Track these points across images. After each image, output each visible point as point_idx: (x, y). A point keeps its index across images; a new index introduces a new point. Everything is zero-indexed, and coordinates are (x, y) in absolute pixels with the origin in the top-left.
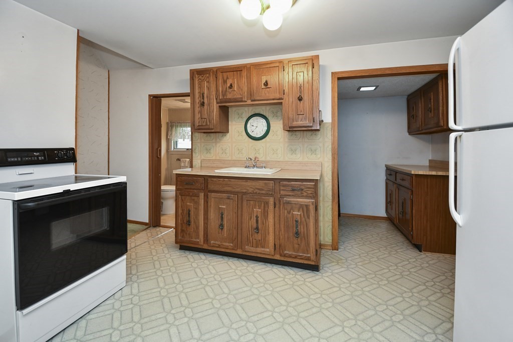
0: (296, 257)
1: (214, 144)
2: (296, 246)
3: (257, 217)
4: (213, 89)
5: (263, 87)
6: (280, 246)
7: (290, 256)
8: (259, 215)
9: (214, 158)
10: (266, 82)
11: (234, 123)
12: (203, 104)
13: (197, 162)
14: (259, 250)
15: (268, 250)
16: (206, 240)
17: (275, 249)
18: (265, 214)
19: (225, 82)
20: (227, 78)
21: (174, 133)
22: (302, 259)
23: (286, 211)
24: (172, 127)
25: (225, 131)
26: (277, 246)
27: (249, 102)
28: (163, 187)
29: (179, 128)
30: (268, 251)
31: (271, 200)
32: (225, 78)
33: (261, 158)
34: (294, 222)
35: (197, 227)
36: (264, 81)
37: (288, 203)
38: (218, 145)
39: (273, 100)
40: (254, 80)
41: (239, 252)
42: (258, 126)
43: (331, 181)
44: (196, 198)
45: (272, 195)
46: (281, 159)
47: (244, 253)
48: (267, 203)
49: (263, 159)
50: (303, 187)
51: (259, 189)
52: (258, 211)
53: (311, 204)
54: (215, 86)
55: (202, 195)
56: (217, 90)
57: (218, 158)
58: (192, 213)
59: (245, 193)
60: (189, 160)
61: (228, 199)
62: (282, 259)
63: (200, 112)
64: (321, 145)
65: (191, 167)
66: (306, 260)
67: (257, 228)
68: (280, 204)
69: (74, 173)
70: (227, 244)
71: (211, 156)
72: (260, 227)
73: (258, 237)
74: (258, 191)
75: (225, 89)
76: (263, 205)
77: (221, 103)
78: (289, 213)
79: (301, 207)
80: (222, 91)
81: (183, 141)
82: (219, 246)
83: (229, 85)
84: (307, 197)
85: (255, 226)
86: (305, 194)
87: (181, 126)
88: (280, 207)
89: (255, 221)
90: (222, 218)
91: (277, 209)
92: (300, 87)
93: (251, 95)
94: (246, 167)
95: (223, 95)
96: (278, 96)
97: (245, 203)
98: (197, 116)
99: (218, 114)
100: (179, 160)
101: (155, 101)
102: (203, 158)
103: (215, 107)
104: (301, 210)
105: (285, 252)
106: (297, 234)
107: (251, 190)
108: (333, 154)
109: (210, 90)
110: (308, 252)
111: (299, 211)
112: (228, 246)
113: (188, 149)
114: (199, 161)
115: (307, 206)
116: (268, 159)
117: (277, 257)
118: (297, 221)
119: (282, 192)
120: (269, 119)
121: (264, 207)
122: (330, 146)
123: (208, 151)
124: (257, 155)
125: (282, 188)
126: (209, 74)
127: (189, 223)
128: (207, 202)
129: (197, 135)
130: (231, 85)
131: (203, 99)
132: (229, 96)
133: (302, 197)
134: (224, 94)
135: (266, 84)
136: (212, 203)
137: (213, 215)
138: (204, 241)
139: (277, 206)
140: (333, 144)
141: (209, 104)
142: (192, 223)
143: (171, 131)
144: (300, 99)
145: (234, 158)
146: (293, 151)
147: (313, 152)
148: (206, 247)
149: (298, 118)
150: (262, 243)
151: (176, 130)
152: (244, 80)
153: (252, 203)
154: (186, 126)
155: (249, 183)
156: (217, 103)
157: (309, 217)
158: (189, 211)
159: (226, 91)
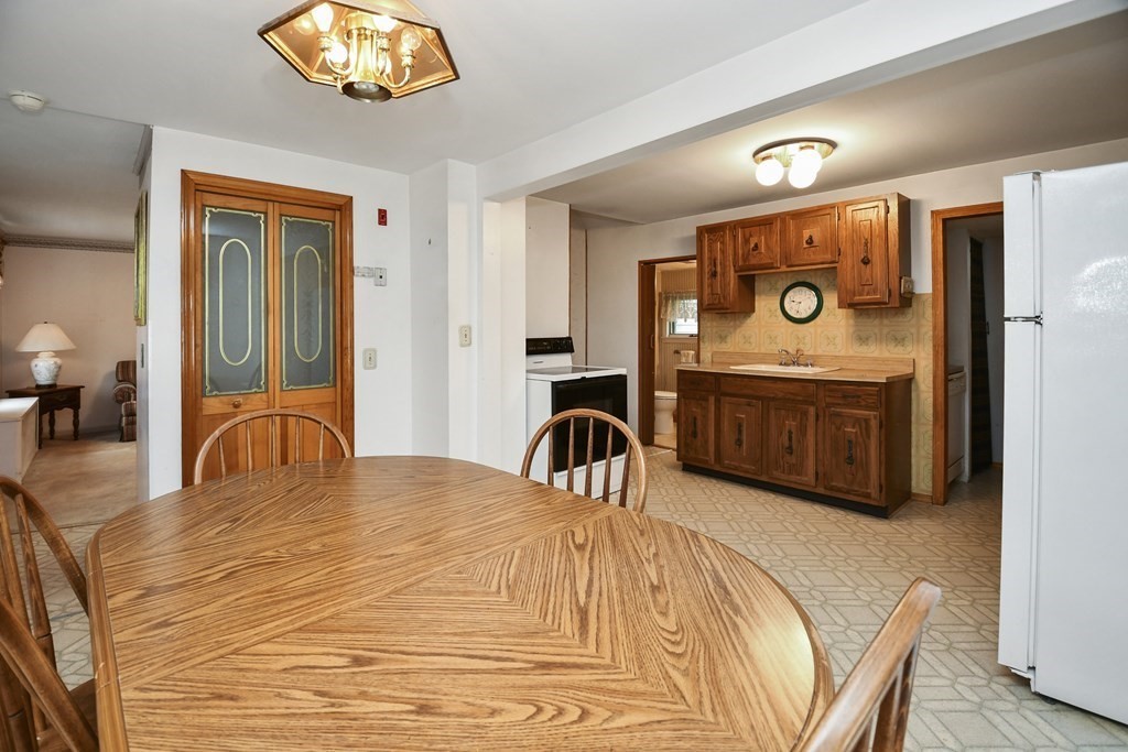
0: (848, 492)
1: (732, 330)
2: (849, 477)
3: (790, 433)
4: (730, 251)
5: (805, 245)
6: (824, 475)
7: (839, 490)
8: (793, 431)
9: (731, 350)
10: (811, 238)
11: (763, 297)
12: (714, 274)
13: (706, 355)
14: (793, 478)
15: (806, 479)
16: (718, 457)
17: (817, 479)
18: (803, 430)
19: (746, 241)
20: (751, 236)
21: (669, 309)
22: (859, 495)
23: (833, 427)
24: (667, 299)
25: (749, 309)
26: (821, 475)
27: (784, 268)
28: (657, 393)
29: (678, 302)
30: (808, 479)
31: (812, 410)
32: (747, 235)
33: (808, 351)
34: (847, 443)
35: (706, 442)
36: (806, 237)
37: (839, 415)
38: (738, 331)
39: (822, 263)
40: (792, 235)
41: (764, 478)
42: (801, 302)
43: (931, 390)
44: (703, 403)
45: (812, 404)
46: (843, 353)
47: (771, 481)
48: (805, 414)
49: (811, 353)
50: (859, 393)
51: (792, 394)
52: (791, 424)
53: (872, 417)
54: (732, 247)
55: (712, 399)
56: (735, 254)
57: (738, 350)
58: (699, 423)
59: (773, 399)
60: (693, 352)
61: (749, 405)
62: (828, 493)
63: (711, 286)
64: (913, 330)
65: (698, 361)
66: (864, 497)
67: (790, 447)
68: (824, 416)
69: (571, 364)
70: (748, 466)
71: (728, 347)
72: (794, 447)
73: (793, 460)
74: (792, 397)
75: (746, 251)
76: (799, 416)
77: (741, 271)
78: (838, 429)
79: (857, 421)
80: (743, 255)
81: (685, 321)
82: (736, 469)
83: (752, 245)
84: (867, 408)
85: (787, 444)
86: (863, 403)
87: (681, 298)
88: (824, 421)
89: (787, 438)
90: (740, 432)
91: (820, 423)
92: (866, 244)
93: (787, 259)
94: (781, 364)
95: (744, 261)
96: (828, 257)
97: (772, 413)
98: (707, 291)
99: (737, 287)
100: (677, 352)
101: (647, 269)
102: (715, 349)
103: (732, 276)
104: (857, 426)
105: (834, 484)
106: (850, 460)
107: (781, 395)
108: (934, 346)
109: (727, 253)
110: (867, 485)
111: (854, 427)
112: (748, 468)
113: (692, 336)
114: (709, 355)
115: (867, 421)
116: (819, 352)
117: (821, 490)
118: (850, 442)
119: (828, 400)
120: (822, 290)
121: (801, 419)
122: (931, 333)
123: (723, 339)
124: (801, 347)
125: (827, 393)
126: (724, 232)
127: (694, 434)
128: (719, 409)
129: (706, 315)
130: (756, 246)
131: (715, 266)
132: (753, 261)
133: (860, 407)
134: (746, 258)
135: (810, 241)
136: (726, 410)
137: (726, 425)
138: (715, 460)
139: (821, 419)
140: (935, 328)
141: (723, 274)
142: (699, 435)
143: (666, 306)
144: (866, 261)
145: (763, 351)
146: (862, 340)
147: (899, 341)
148: (717, 468)
149: (863, 290)
150: (798, 469)
151: (673, 304)
152: (776, 237)
153: (783, 412)
154: (688, 298)
155: (780, 385)
156: (736, 271)
157: (869, 437)
158: (695, 419)
159: (749, 254)
